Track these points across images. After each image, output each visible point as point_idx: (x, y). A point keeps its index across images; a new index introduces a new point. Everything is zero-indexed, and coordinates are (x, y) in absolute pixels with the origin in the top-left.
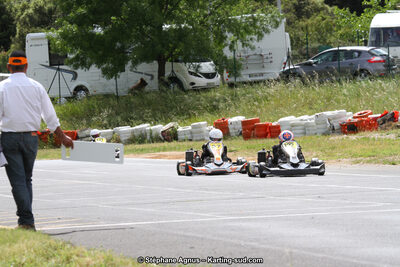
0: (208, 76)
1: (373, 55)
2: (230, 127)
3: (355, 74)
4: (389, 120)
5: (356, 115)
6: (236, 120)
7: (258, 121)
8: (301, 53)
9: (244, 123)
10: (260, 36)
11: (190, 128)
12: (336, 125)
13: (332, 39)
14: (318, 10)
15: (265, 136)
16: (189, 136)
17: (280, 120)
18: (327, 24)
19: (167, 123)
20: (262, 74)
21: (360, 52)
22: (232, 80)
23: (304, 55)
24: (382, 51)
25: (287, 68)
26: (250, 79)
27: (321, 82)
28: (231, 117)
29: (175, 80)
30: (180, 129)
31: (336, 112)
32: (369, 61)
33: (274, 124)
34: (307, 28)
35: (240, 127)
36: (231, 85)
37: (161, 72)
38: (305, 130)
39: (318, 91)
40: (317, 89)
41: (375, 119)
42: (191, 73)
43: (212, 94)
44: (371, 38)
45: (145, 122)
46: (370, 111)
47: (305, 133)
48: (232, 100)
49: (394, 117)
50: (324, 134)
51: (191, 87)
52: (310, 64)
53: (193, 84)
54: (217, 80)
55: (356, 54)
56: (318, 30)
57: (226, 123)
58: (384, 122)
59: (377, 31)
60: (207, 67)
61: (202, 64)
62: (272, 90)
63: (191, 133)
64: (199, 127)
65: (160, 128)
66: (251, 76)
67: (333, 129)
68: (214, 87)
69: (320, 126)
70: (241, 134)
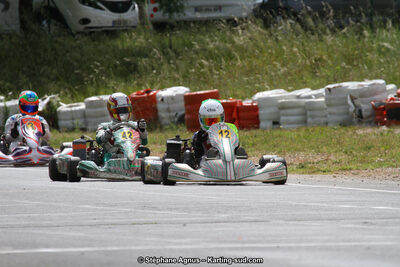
6: (172, 93)
11: (82, 106)
12: (366, 108)
16: (79, 122)
17: (259, 95)
20: (219, 7)
22: (159, 16)
28: (162, 88)
29: (51, 12)
30: (64, 107)
31: (367, 83)
33: (247, 103)
35: (182, 104)
36: (160, 27)
38: (306, 114)
40: (329, 39)
42: (83, 1)
43: (126, 42)
47: (305, 122)
50: (344, 124)
51: (82, 27)
53: (86, 21)
54: (132, 15)
57: (153, 98)
62: (240, 38)
63: (83, 114)
66: (197, 9)
67: (360, 116)
68: (128, 28)
69: (333, 110)
70: (181, 120)
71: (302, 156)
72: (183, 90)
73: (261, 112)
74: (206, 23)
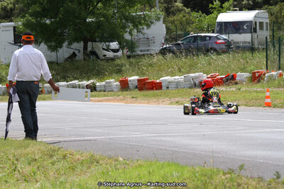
0: (114, 51)
1: (219, 39)
2: (129, 83)
3: (207, 51)
4: (230, 79)
5: (209, 76)
6: (133, 78)
7: (147, 79)
8: (170, 37)
9: (139, 80)
10: (148, 26)
11: (104, 83)
12: (197, 82)
13: (190, 29)
14: (180, 11)
15: (152, 89)
16: (103, 88)
17: (161, 79)
18: (187, 20)
19: (89, 80)
20: (148, 50)
21: (210, 37)
22: (128, 53)
23: (172, 39)
24: (224, 36)
25: (165, 46)
26: (140, 53)
27: (187, 56)
28: (130, 76)
29: (94, 53)
30: (98, 84)
31: (197, 74)
32: (216, 43)
33: (158, 81)
34: (174, 21)
35: (136, 83)
36: (129, 57)
37: (85, 48)
38: (177, 85)
39: (184, 61)
40: (184, 60)
41: (222, 79)
42: (104, 49)
43: (118, 62)
44: (217, 29)
45: (75, 79)
46: (217, 74)
47: (177, 87)
48: (130, 66)
49: (233, 77)
50: (190, 88)
51: (103, 58)
52: (179, 44)
53: (105, 56)
54: (120, 53)
55: (208, 38)
56: (181, 23)
57: (127, 80)
58: (227, 81)
59: (221, 24)
60: (114, 45)
61: (111, 44)
62: (155, 60)
63: (105, 86)
64: (110, 83)
65: (85, 83)
66: (141, 51)
67: (195, 85)
68: (118, 58)
69: (187, 83)
70: (136, 87)
71: (177, 99)
72: (137, 77)
73: (163, 84)
74: (144, 55)
